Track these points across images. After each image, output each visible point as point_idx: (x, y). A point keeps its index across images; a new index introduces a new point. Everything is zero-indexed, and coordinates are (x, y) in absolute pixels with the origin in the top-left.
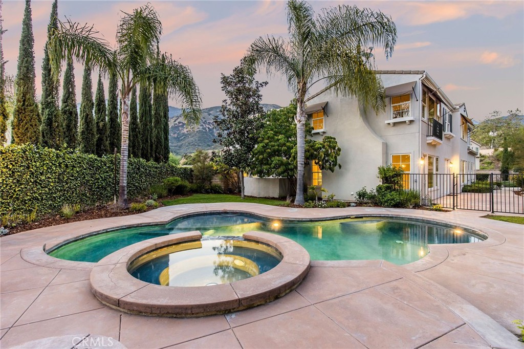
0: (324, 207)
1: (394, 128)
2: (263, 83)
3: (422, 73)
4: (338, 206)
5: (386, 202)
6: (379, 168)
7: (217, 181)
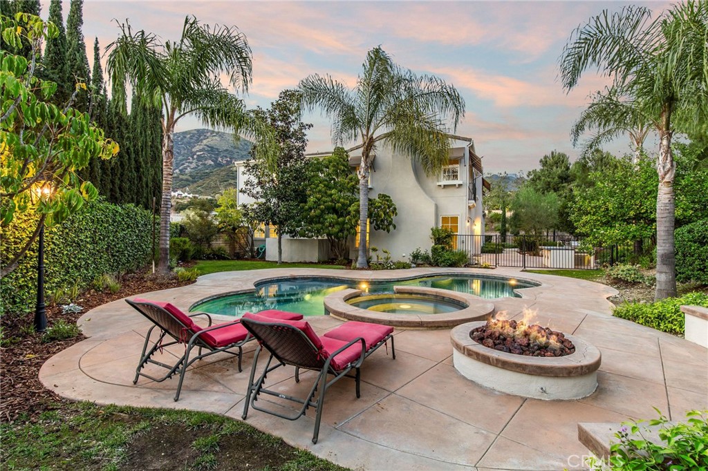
0: (394, 269)
1: (444, 190)
2: (307, 125)
3: (470, 140)
4: (404, 268)
5: (443, 262)
6: (432, 229)
7: (219, 243)
